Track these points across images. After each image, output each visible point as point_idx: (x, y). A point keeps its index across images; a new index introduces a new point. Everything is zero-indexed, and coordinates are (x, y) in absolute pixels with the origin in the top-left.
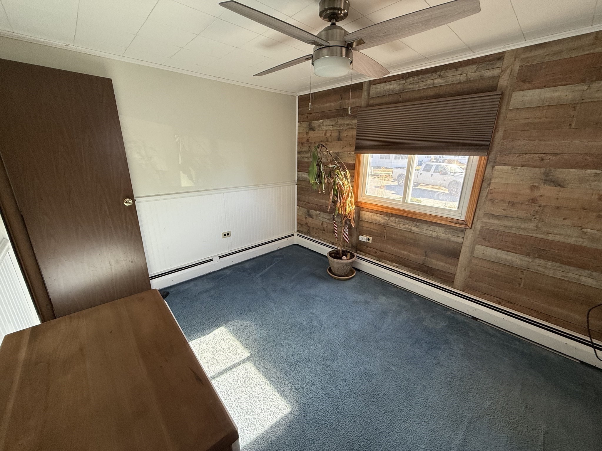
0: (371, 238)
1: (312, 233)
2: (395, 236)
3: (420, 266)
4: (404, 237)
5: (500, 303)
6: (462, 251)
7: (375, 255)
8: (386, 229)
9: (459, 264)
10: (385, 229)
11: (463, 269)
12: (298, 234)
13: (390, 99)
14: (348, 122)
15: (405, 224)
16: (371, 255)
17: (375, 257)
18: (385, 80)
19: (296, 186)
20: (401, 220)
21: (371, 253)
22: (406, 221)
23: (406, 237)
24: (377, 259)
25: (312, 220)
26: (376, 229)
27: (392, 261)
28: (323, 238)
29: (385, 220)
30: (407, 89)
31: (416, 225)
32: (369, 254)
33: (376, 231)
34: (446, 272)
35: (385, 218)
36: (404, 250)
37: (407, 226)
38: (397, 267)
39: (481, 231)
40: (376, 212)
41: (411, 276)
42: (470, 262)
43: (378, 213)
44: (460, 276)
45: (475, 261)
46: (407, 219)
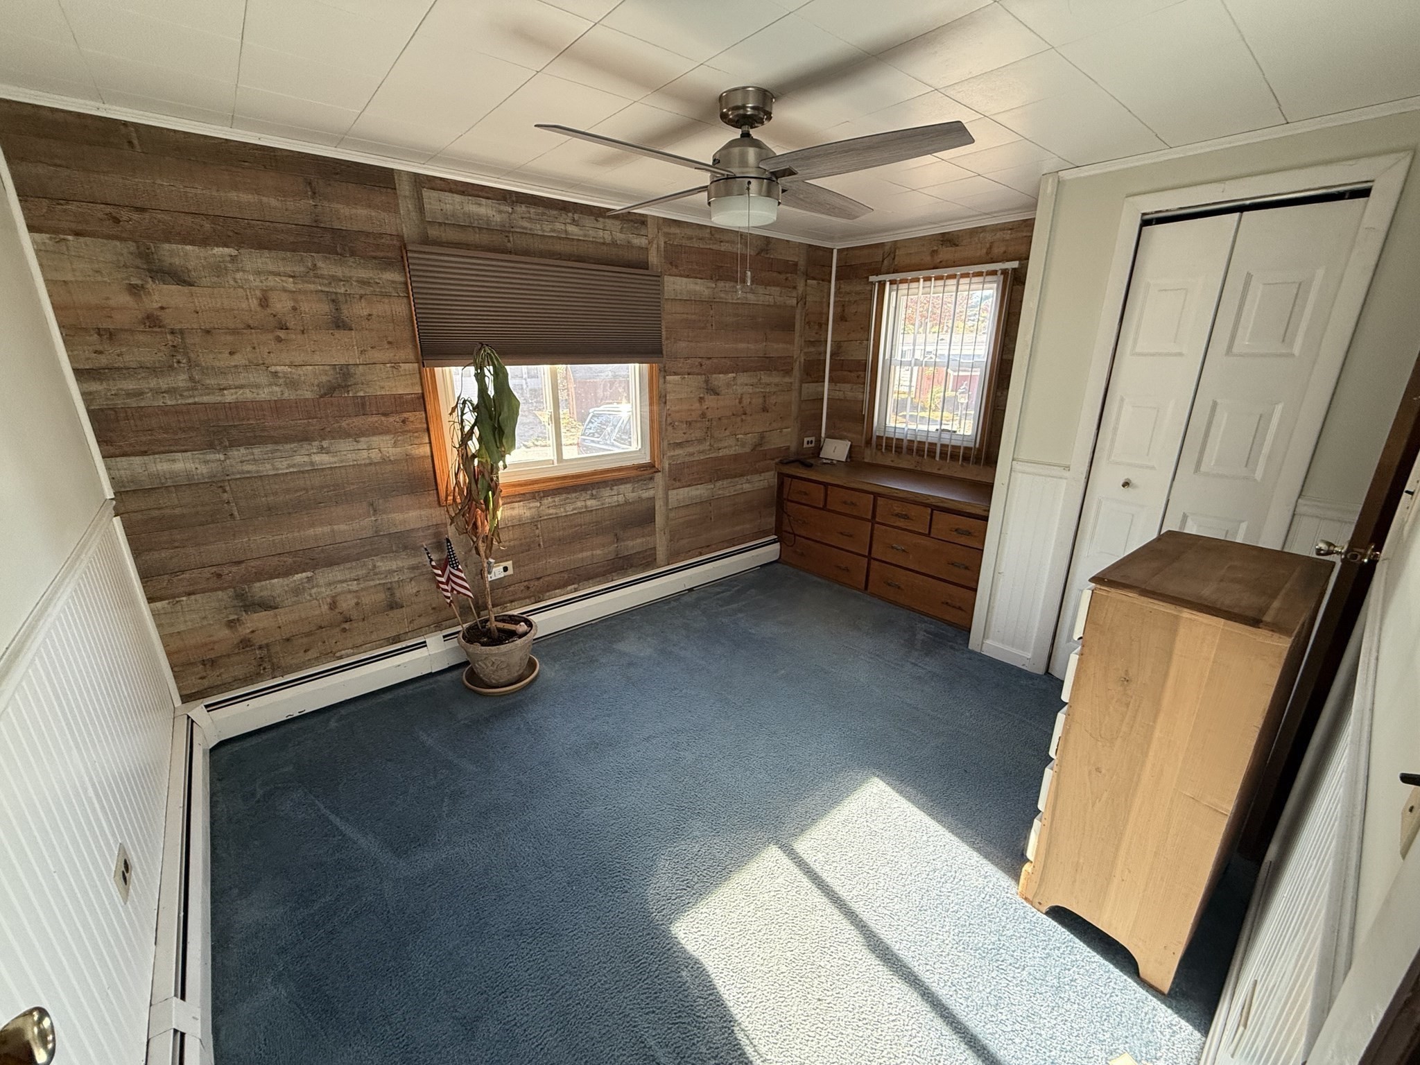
0: (509, 564)
1: (283, 663)
2: (561, 533)
3: (613, 563)
4: (576, 527)
5: (701, 554)
6: (656, 508)
7: (527, 594)
8: (539, 526)
9: (657, 530)
10: (537, 528)
11: (662, 533)
12: (207, 706)
13: (484, 238)
14: (364, 274)
15: (574, 500)
16: (520, 599)
17: (527, 600)
18: (462, 189)
19: (117, 521)
20: (564, 496)
21: (517, 596)
22: (574, 495)
23: (581, 525)
24: (533, 601)
25: (276, 615)
26: (516, 536)
27: (565, 585)
28: (350, 645)
29: (533, 510)
30: (520, 228)
31: (592, 495)
32: (512, 602)
33: (517, 543)
34: (646, 551)
35: (532, 505)
36: (582, 551)
37: (579, 504)
38: (576, 590)
39: (670, 470)
40: (509, 500)
41: (602, 590)
42: (667, 518)
43: (514, 500)
44: (661, 544)
45: (672, 515)
46: (575, 491)
